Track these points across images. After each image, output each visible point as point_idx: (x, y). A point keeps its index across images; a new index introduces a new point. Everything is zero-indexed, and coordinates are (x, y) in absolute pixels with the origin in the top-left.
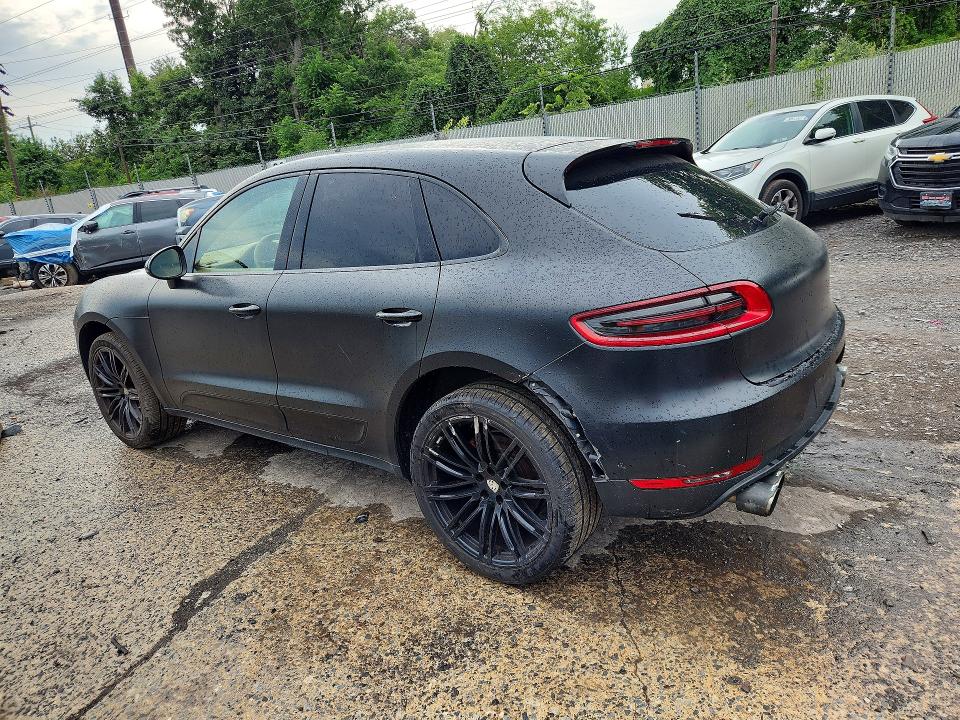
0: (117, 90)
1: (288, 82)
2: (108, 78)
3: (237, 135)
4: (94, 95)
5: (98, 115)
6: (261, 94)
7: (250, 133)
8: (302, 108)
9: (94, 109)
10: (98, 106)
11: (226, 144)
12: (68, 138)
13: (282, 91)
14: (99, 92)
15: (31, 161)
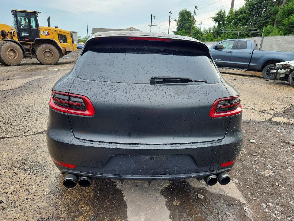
0: (224, 14)
1: (276, 13)
2: (223, 11)
3: (251, 30)
4: (217, 16)
5: (216, 22)
6: (264, 17)
7: (256, 30)
8: (278, 22)
9: (216, 20)
10: (217, 19)
11: (246, 33)
12: (207, 28)
13: (273, 16)
14: (219, 15)
15: (195, 34)
